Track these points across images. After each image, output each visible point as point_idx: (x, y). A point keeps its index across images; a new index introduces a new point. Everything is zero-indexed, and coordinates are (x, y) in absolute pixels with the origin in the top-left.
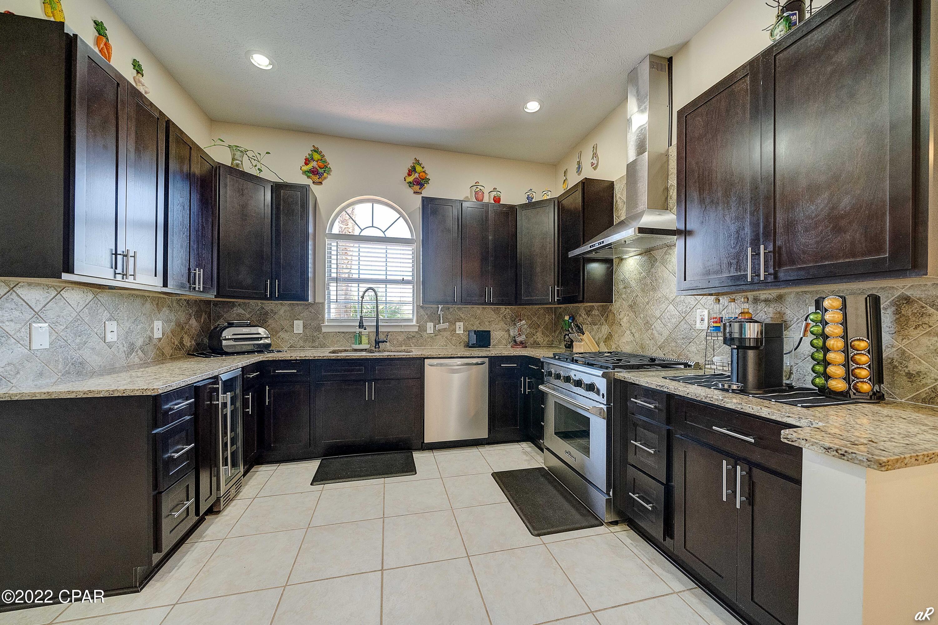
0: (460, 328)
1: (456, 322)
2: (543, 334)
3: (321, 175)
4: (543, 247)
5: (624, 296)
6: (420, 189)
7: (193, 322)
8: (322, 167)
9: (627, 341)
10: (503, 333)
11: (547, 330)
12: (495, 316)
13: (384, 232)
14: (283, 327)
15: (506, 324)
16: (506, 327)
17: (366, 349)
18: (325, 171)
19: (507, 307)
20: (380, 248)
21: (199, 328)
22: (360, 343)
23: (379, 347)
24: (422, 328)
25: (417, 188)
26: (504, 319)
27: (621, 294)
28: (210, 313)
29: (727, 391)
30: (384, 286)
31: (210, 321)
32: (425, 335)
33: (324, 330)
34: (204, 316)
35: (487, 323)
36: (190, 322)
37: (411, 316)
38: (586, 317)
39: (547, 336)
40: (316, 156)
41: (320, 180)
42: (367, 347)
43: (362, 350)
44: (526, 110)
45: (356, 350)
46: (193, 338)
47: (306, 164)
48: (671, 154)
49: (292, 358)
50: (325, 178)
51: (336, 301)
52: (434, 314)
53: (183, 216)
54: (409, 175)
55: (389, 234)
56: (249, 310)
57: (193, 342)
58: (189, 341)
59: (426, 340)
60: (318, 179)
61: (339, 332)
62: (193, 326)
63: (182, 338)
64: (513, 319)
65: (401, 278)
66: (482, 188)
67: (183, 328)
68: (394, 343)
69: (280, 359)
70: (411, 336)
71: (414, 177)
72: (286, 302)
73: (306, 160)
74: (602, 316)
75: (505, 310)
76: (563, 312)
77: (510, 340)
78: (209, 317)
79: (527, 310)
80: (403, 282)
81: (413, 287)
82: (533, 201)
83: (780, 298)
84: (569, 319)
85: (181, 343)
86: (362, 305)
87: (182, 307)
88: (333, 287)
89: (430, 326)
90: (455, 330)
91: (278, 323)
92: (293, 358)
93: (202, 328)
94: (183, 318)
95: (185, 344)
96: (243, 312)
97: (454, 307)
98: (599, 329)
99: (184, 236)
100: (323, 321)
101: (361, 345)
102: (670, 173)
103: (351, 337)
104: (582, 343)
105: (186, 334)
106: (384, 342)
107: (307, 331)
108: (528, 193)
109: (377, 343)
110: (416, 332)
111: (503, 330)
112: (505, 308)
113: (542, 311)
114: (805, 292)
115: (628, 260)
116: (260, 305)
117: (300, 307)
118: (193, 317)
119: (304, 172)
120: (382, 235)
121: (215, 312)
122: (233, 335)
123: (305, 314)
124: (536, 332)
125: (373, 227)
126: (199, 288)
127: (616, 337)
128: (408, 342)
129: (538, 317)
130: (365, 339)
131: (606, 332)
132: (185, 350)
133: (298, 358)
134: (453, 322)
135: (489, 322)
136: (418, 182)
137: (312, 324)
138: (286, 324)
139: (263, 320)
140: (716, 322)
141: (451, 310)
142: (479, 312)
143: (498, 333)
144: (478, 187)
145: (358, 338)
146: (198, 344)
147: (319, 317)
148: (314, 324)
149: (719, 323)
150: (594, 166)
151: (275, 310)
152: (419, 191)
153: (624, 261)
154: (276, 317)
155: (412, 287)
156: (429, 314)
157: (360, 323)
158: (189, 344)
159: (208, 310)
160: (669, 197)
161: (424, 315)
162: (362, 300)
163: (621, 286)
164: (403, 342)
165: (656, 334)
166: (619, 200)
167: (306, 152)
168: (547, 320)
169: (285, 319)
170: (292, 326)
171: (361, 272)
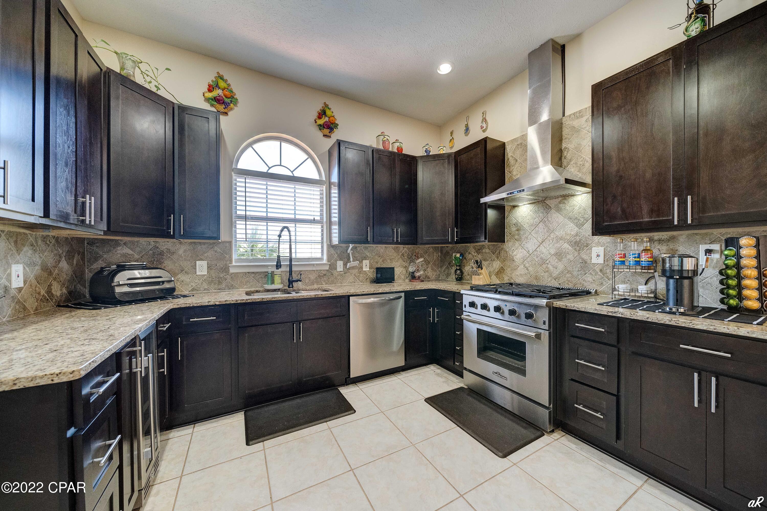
0: (366, 265)
1: (363, 260)
2: (432, 269)
3: (227, 105)
4: (442, 194)
5: (516, 237)
6: (329, 133)
7: (64, 265)
8: (229, 96)
9: (520, 274)
10: (402, 269)
11: (435, 266)
12: (395, 254)
13: (292, 172)
14: (183, 268)
15: (404, 262)
16: (405, 264)
17: (279, 289)
18: (231, 101)
19: (404, 246)
20: (288, 187)
21: (70, 272)
22: (273, 282)
23: (293, 286)
24: (333, 267)
25: (326, 131)
26: (402, 257)
27: (513, 236)
28: (84, 253)
29: (674, 313)
30: (294, 225)
31: (85, 263)
32: (335, 272)
33: (232, 270)
34: (77, 258)
35: (389, 261)
36: (61, 265)
37: (319, 255)
38: (475, 254)
39: (435, 271)
40: (222, 84)
41: (226, 110)
42: (280, 286)
43: (275, 290)
44: (438, 71)
45: (268, 291)
46: (64, 284)
47: (210, 90)
48: (565, 122)
49: (210, 304)
50: (231, 109)
51: (245, 240)
52: (344, 252)
53: (67, 123)
54: (320, 117)
55: (297, 174)
56: (138, 249)
57: (64, 291)
58: (59, 289)
59: (336, 278)
60: (224, 109)
61: (248, 273)
62: (64, 270)
63: (50, 286)
64: (409, 257)
65: (312, 218)
66: (388, 138)
67: (50, 273)
68: (307, 281)
69: (195, 305)
70: (322, 275)
71: (325, 121)
72: (186, 241)
73: (210, 86)
74: (494, 253)
75: (404, 249)
76: (451, 250)
77: (407, 276)
78: (83, 259)
79: (420, 249)
80: (314, 221)
81: (322, 227)
82: (431, 154)
83: (673, 238)
84: (460, 256)
85: (49, 292)
86: (279, 244)
87: (49, 246)
88: (240, 225)
89: (340, 265)
90: (362, 268)
91: (176, 265)
92: (212, 303)
93: (74, 272)
94: (50, 259)
95: (54, 293)
96: (130, 252)
97: (361, 247)
98: (489, 264)
99: (69, 151)
100: (231, 261)
101: (273, 285)
102: (564, 138)
103: (262, 278)
104: (481, 277)
105: (55, 279)
106: (297, 281)
107: (212, 272)
108: (427, 147)
109: (291, 282)
110: (327, 270)
111: (402, 266)
112: (404, 248)
113: (431, 250)
114: (696, 234)
115: (520, 207)
116: (153, 243)
117: (203, 246)
118: (63, 258)
119: (207, 100)
120: (289, 174)
121: (90, 252)
122: (129, 279)
123: (210, 253)
124: (427, 268)
125: (281, 165)
126: (90, 221)
127: (508, 271)
128: (319, 280)
129: (429, 255)
130: (277, 279)
131: (497, 267)
132: (54, 300)
133: (217, 303)
134: (360, 260)
135: (391, 260)
136: (329, 126)
137: (218, 265)
138: (186, 265)
139: (157, 261)
140: (621, 257)
141: (358, 249)
142: (382, 250)
143: (398, 269)
144: (385, 136)
145: (270, 277)
146: (70, 293)
147: (226, 257)
148: (220, 264)
149: (624, 258)
150: (483, 129)
151: (172, 249)
152: (329, 134)
153: (516, 208)
154: (175, 257)
155: (320, 227)
156: (339, 252)
157: (277, 262)
158: (58, 293)
159: (81, 250)
160: (563, 158)
161: (334, 254)
162: (279, 239)
163: (514, 229)
164: (315, 281)
165: (551, 268)
166: (510, 158)
167: (210, 78)
168: (435, 257)
169: (185, 260)
170: (194, 267)
171: (269, 210)
